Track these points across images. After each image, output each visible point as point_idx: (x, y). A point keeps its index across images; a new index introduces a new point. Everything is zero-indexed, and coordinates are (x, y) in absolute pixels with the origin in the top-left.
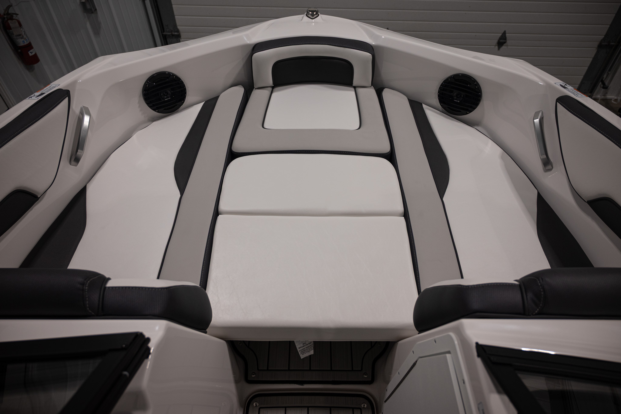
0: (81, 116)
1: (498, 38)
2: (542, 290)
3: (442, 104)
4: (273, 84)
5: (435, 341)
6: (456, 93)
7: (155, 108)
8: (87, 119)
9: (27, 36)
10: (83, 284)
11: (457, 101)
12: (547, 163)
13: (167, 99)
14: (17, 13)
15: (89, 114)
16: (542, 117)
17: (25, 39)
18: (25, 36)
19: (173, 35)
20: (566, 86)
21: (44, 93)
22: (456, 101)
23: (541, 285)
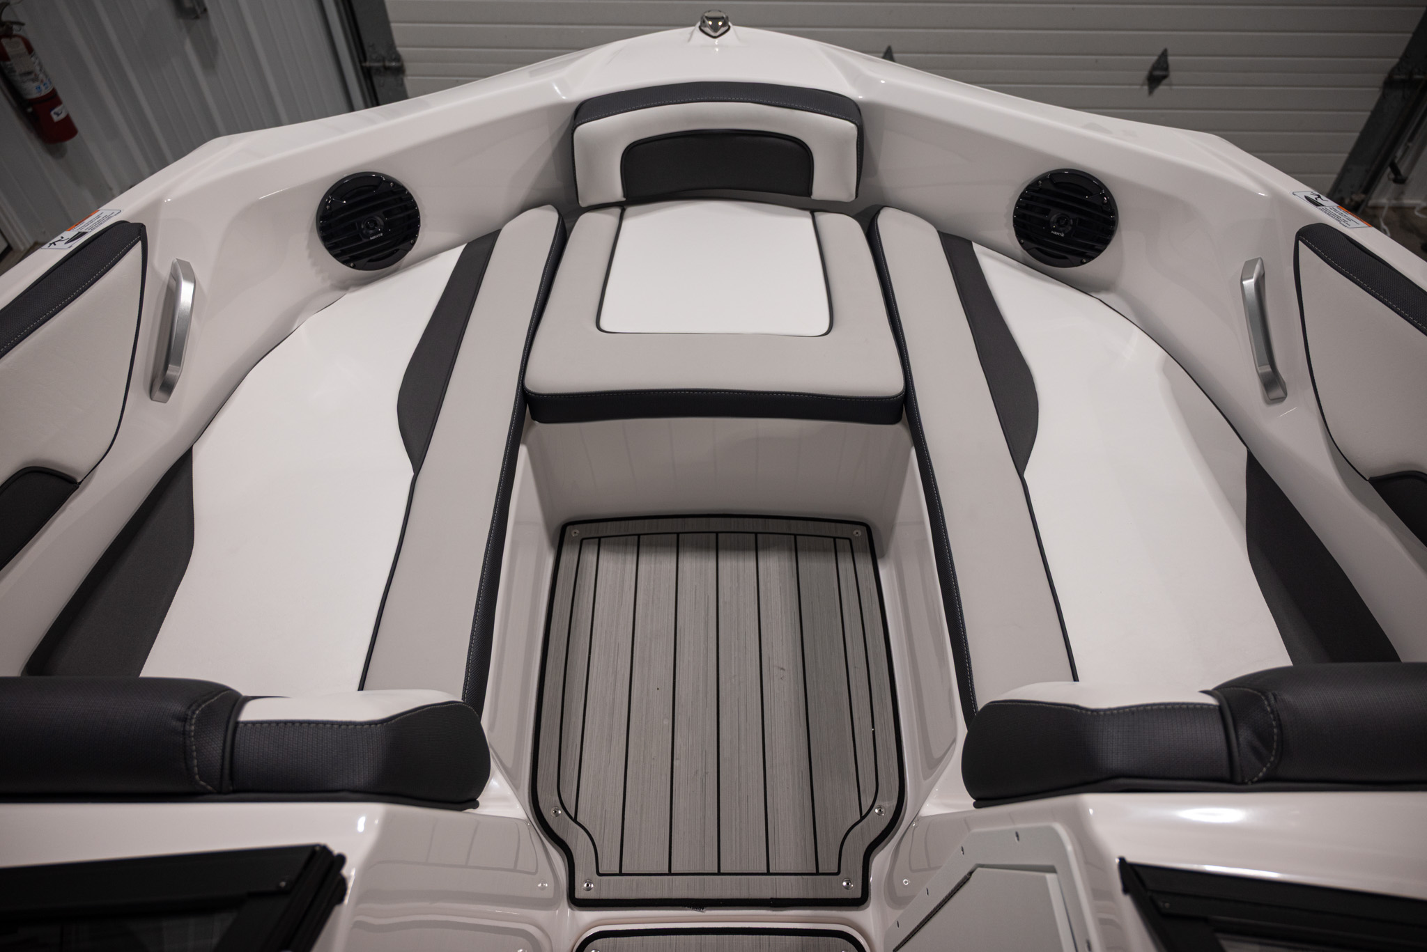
0: (174, 283)
1: (1149, 66)
2: (1274, 723)
3: (1022, 241)
4: (624, 196)
5: (1017, 836)
6: (1055, 216)
7: (347, 257)
8: (186, 291)
9: (47, 76)
10: (184, 719)
11: (1058, 234)
12: (1272, 383)
13: (374, 238)
14: (22, 20)
15: (191, 278)
16: (1262, 273)
17: (42, 81)
18: (41, 76)
19: (386, 69)
20: (1319, 200)
21: (84, 233)
22: (1055, 233)
23: (1272, 712)
